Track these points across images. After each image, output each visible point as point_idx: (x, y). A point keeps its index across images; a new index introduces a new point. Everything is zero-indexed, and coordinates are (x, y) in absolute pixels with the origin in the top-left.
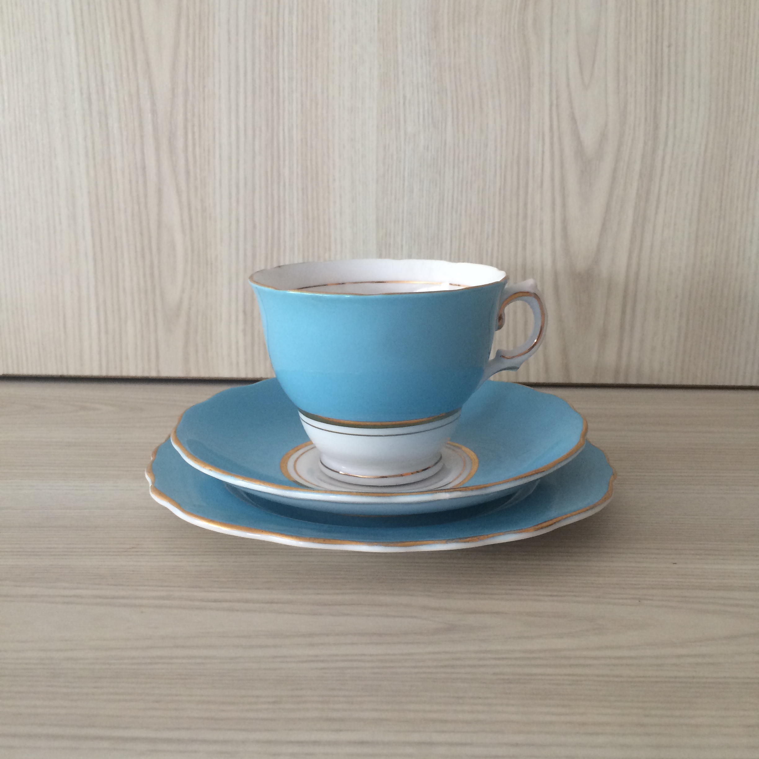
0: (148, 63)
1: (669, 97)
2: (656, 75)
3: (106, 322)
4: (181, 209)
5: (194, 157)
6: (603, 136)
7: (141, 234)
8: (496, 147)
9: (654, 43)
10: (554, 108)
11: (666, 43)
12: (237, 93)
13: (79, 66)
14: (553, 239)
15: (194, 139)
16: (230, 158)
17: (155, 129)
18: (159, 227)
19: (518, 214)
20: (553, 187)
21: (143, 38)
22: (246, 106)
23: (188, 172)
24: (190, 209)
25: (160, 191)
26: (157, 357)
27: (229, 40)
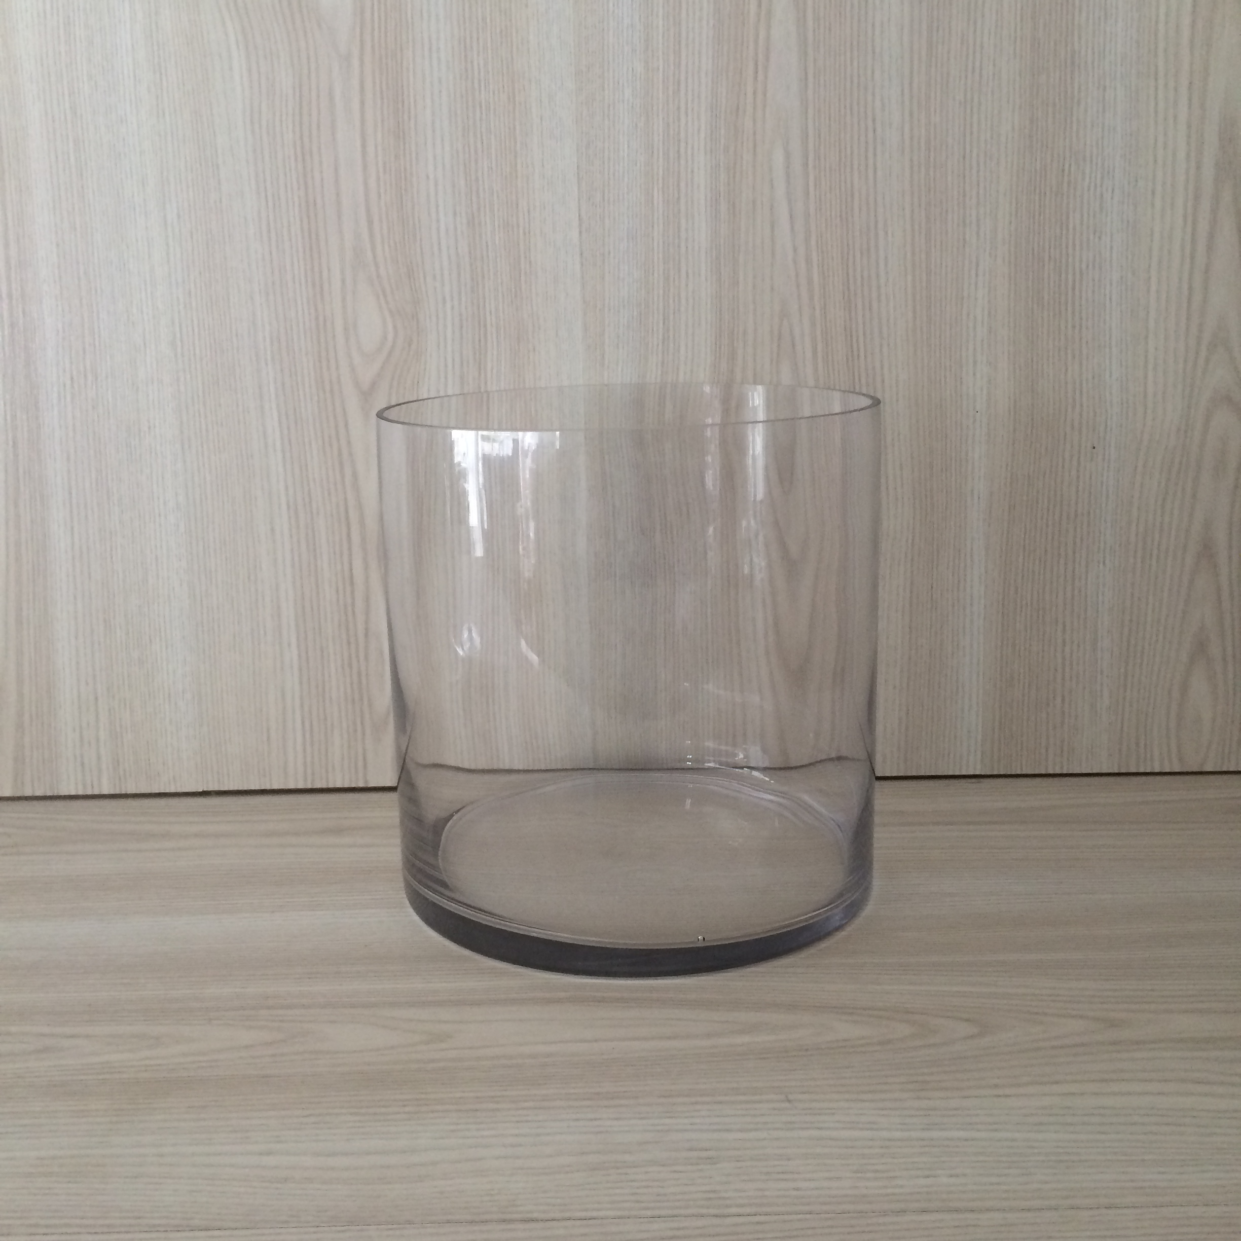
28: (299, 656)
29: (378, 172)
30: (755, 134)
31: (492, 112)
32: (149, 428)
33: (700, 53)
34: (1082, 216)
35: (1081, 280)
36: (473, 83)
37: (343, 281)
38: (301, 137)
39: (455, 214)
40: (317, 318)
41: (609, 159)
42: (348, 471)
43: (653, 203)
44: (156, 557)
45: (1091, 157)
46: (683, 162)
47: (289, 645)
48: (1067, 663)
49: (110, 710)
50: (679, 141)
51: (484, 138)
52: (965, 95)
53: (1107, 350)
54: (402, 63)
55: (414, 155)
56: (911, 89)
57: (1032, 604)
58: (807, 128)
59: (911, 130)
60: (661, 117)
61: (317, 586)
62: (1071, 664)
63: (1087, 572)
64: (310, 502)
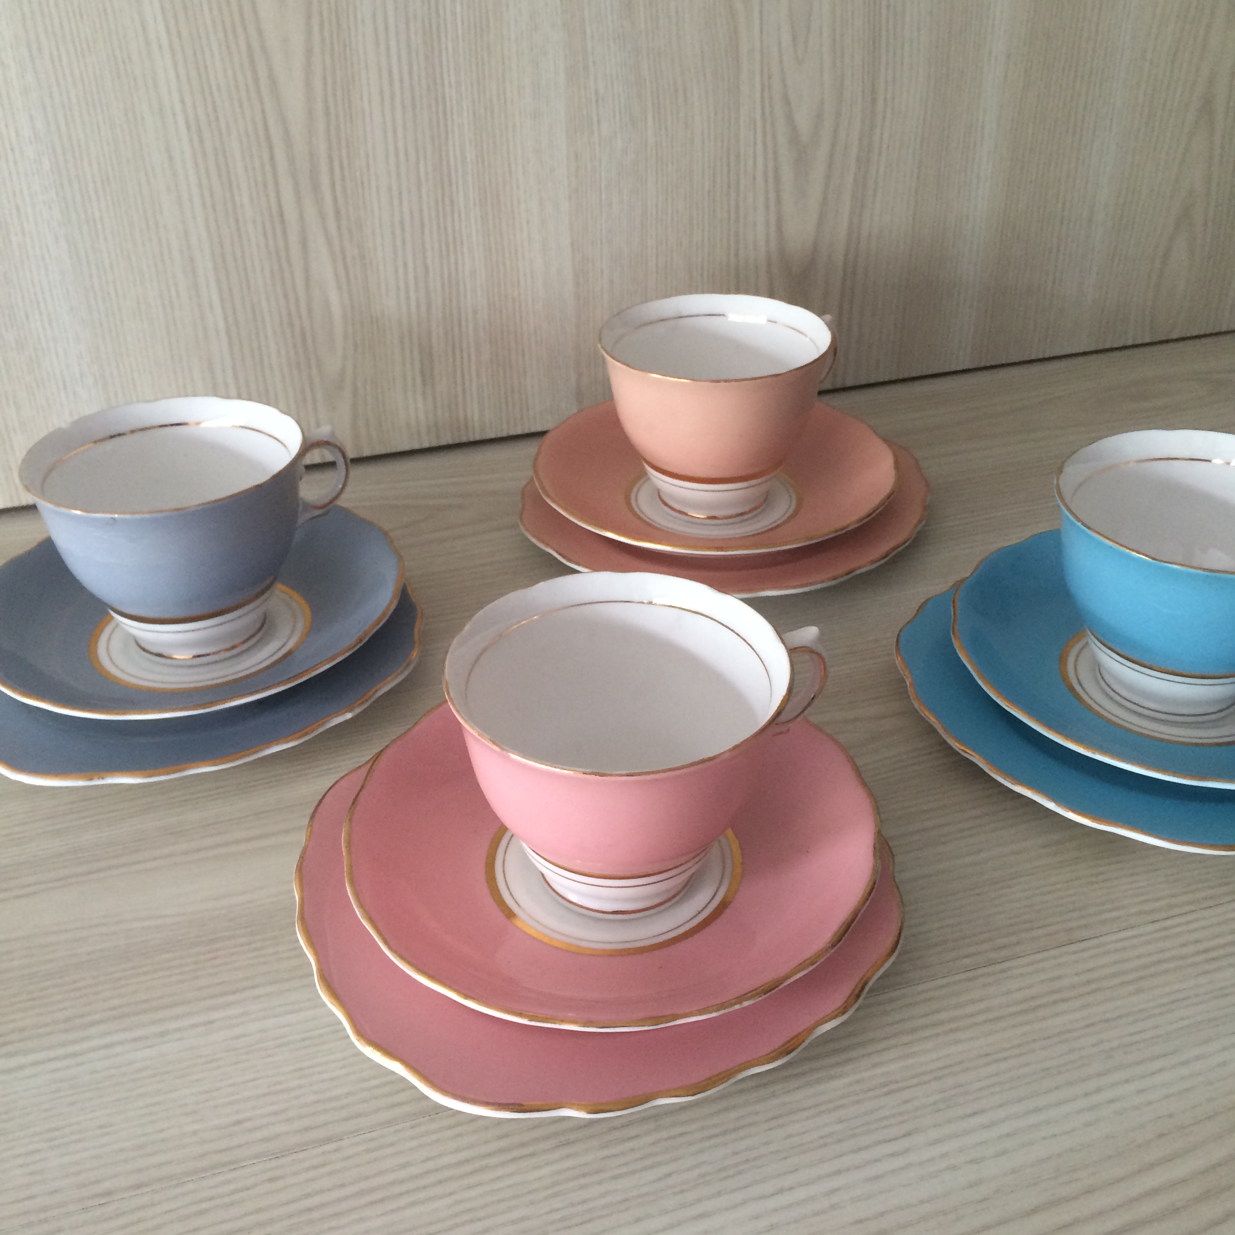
1: (887, 65)
2: (874, 43)
4: (334, 261)
5: (345, 193)
6: (819, 117)
7: (286, 296)
8: (703, 142)
9: (872, 6)
10: (766, 91)
13: (180, 91)
16: (390, 190)
17: (291, 161)
18: (308, 285)
19: (729, 218)
22: (404, 123)
23: (337, 213)
24: (344, 259)
25: (304, 242)
27: (377, 39)
28: (226, 319)
42: (262, 73)
44: (17, 207)
47: (211, 307)
48: (1063, 242)
57: (1036, 179)
62: (1066, 243)
63: (1093, 140)
64: (217, 119)
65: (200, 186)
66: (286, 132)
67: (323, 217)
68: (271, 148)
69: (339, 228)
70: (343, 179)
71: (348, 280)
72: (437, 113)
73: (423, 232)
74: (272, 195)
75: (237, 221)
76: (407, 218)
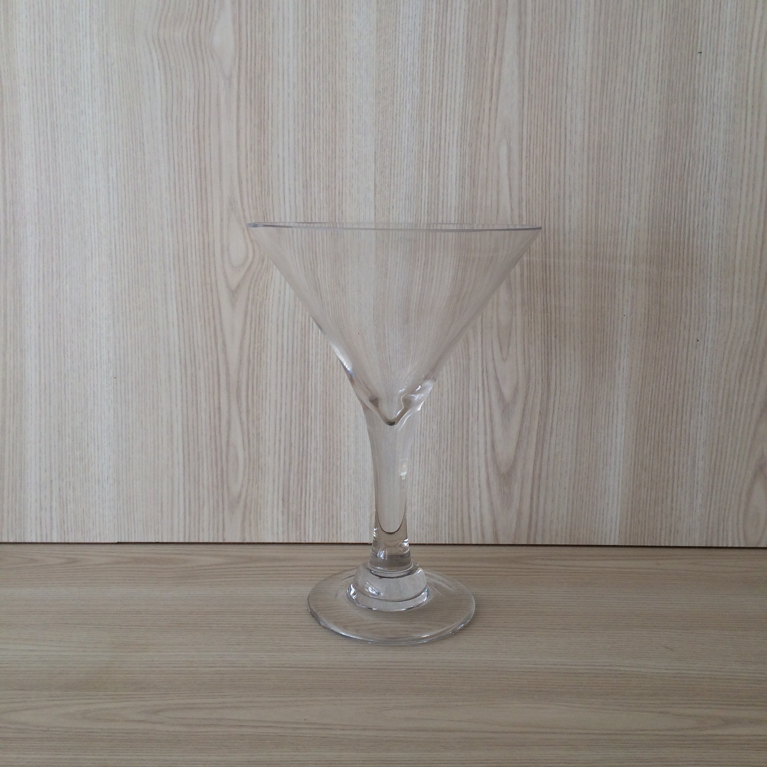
0: (224, 344)
1: (556, 367)
2: (548, 354)
3: (190, 507)
4: (243, 434)
5: (253, 401)
6: (516, 389)
7: (216, 450)
8: (448, 395)
9: (546, 335)
10: (485, 373)
11: (553, 335)
12: (282, 362)
13: (179, 345)
14: (486, 453)
15: (253, 391)
16: (276, 402)
17: (228, 384)
18: (228, 445)
19: (463, 437)
20: (485, 421)
21: (222, 330)
22: (287, 370)
23: (248, 411)
24: (248, 435)
25: (229, 423)
26: (224, 530)
27: (278, 331)
28: (184, 458)
29: (247, 152)
30: (489, 135)
31: (321, 115)
32: (93, 309)
33: (456, 83)
34: (696, 195)
35: (694, 235)
36: (310, 97)
37: (222, 220)
38: (198, 128)
39: (295, 180)
40: (204, 243)
41: (395, 148)
42: (220, 341)
43: (422, 178)
44: (94, 392)
45: (703, 156)
46: (442, 152)
47: (178, 452)
48: (676, 477)
49: (60, 488)
50: (440, 138)
51: (316, 131)
52: (624, 115)
53: (709, 279)
54: (264, 83)
55: (270, 142)
56: (590, 110)
57: (654, 438)
58: (522, 133)
59: (589, 136)
60: (429, 122)
61: (197, 414)
62: (679, 477)
63: (690, 419)
64: (195, 359)
65: (182, 390)
66: (228, 369)
67: (240, 413)
68: (219, 375)
69: (248, 418)
70: (253, 394)
71: (249, 445)
72: (304, 368)
73: (291, 425)
74: (216, 398)
75: (197, 410)
76: (283, 417)
